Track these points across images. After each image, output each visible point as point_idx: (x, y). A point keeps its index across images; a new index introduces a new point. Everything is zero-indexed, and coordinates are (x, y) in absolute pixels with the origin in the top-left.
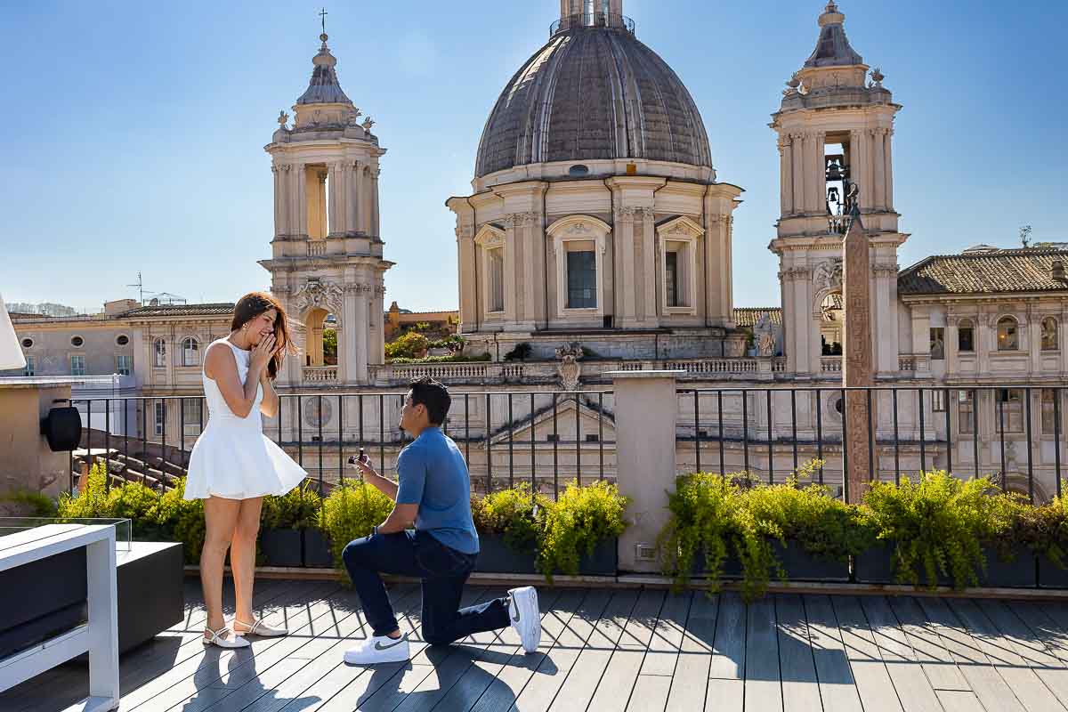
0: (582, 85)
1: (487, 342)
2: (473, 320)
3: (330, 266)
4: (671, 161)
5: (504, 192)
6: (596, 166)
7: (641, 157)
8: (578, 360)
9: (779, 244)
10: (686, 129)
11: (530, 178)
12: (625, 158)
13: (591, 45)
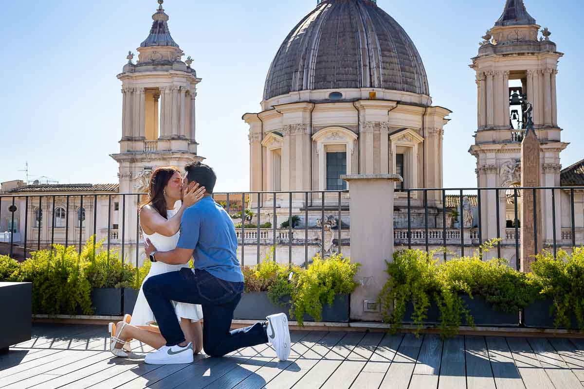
0: (339, 37)
1: (269, 214)
3: (160, 159)
4: (401, 90)
5: (283, 110)
6: (348, 93)
7: (380, 87)
8: (333, 228)
9: (476, 148)
10: (411, 68)
11: (301, 100)
12: (368, 87)
13: (346, 10)
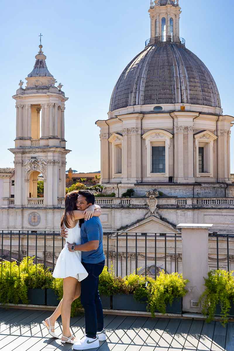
0: (160, 69)
1: (113, 188)
2: (107, 177)
3: (41, 152)
4: (202, 105)
5: (123, 119)
6: (166, 107)
7: (188, 103)
8: (157, 197)
10: (208, 89)
11: (135, 112)
12: (180, 103)
13: (165, 51)
